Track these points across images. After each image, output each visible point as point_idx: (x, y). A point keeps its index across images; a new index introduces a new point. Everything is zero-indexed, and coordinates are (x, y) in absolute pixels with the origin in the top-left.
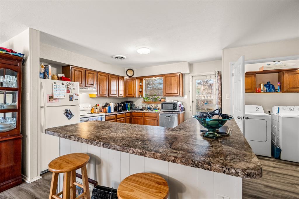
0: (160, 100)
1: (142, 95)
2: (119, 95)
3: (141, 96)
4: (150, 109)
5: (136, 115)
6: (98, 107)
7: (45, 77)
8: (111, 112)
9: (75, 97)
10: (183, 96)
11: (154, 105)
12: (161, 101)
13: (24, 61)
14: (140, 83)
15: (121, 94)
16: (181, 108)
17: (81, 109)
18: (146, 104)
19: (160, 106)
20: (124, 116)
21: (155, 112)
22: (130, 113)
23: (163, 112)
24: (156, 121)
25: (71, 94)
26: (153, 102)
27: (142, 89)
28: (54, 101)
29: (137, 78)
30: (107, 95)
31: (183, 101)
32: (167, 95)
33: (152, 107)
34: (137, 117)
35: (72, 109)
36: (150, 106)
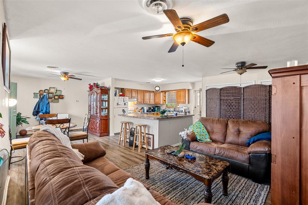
1: (166, 103)
2: (150, 103)
6: (138, 109)
7: (115, 96)
8: (145, 112)
9: (126, 104)
10: (189, 103)
13: (109, 90)
14: (164, 94)
15: (152, 102)
17: (129, 110)
25: (125, 102)
26: (172, 107)
27: (166, 98)
28: (119, 105)
29: (162, 92)
30: (143, 102)
32: (178, 103)
35: (125, 109)
36: (169, 109)
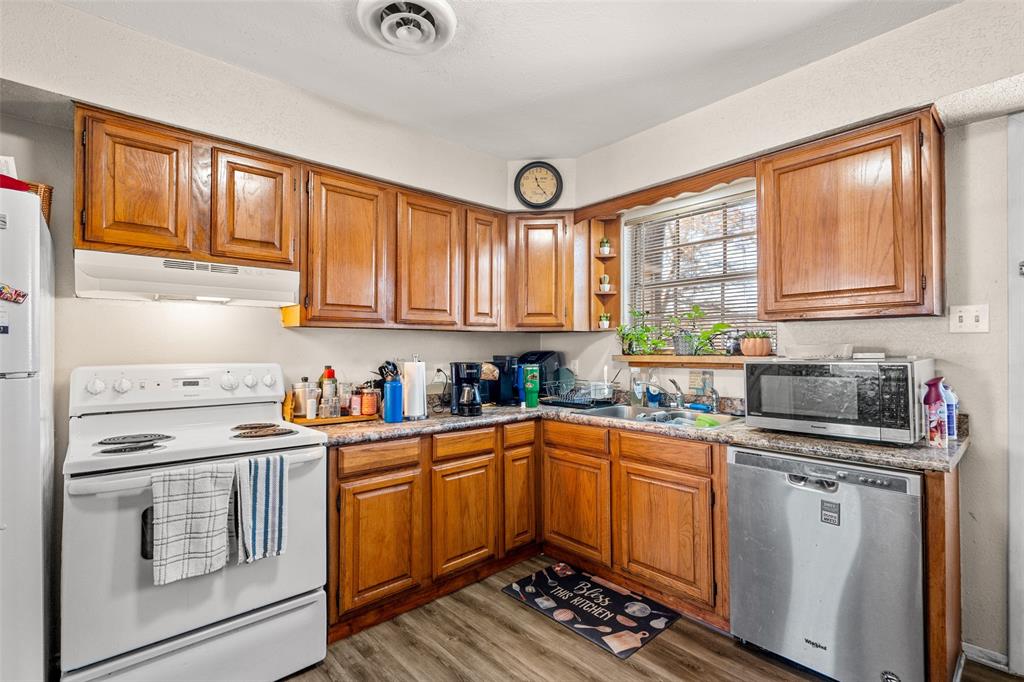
0: (730, 344)
3: (605, 324)
4: (661, 405)
5: (569, 441)
8: (408, 419)
11: (684, 381)
12: (737, 351)
14: (602, 244)
15: (484, 308)
16: (939, 413)
18: (635, 370)
19: (732, 385)
20: (489, 445)
21: (692, 432)
22: (532, 423)
23: (763, 442)
24: (703, 500)
26: (685, 359)
27: (616, 281)
29: (580, 215)
30: (384, 312)
31: (938, 354)
32: (789, 304)
33: (671, 389)
34: (571, 455)
36: (660, 381)
